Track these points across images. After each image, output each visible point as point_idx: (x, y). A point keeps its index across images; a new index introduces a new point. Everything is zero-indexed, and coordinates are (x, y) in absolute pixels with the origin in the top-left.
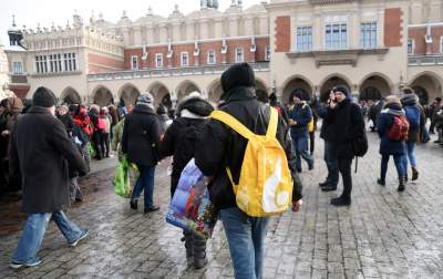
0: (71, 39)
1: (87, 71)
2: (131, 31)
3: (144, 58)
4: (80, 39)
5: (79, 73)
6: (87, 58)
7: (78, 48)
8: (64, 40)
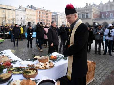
0: (89, 10)
1: (92, 18)
2: (103, 7)
3: (107, 14)
4: (91, 9)
5: (90, 18)
6: (93, 14)
7: (91, 12)
8: (87, 10)
